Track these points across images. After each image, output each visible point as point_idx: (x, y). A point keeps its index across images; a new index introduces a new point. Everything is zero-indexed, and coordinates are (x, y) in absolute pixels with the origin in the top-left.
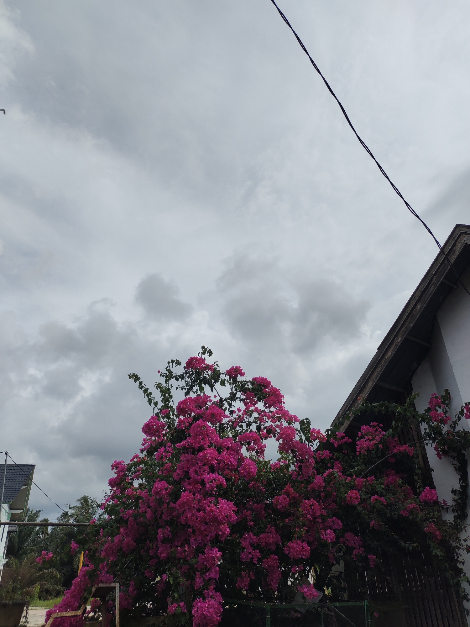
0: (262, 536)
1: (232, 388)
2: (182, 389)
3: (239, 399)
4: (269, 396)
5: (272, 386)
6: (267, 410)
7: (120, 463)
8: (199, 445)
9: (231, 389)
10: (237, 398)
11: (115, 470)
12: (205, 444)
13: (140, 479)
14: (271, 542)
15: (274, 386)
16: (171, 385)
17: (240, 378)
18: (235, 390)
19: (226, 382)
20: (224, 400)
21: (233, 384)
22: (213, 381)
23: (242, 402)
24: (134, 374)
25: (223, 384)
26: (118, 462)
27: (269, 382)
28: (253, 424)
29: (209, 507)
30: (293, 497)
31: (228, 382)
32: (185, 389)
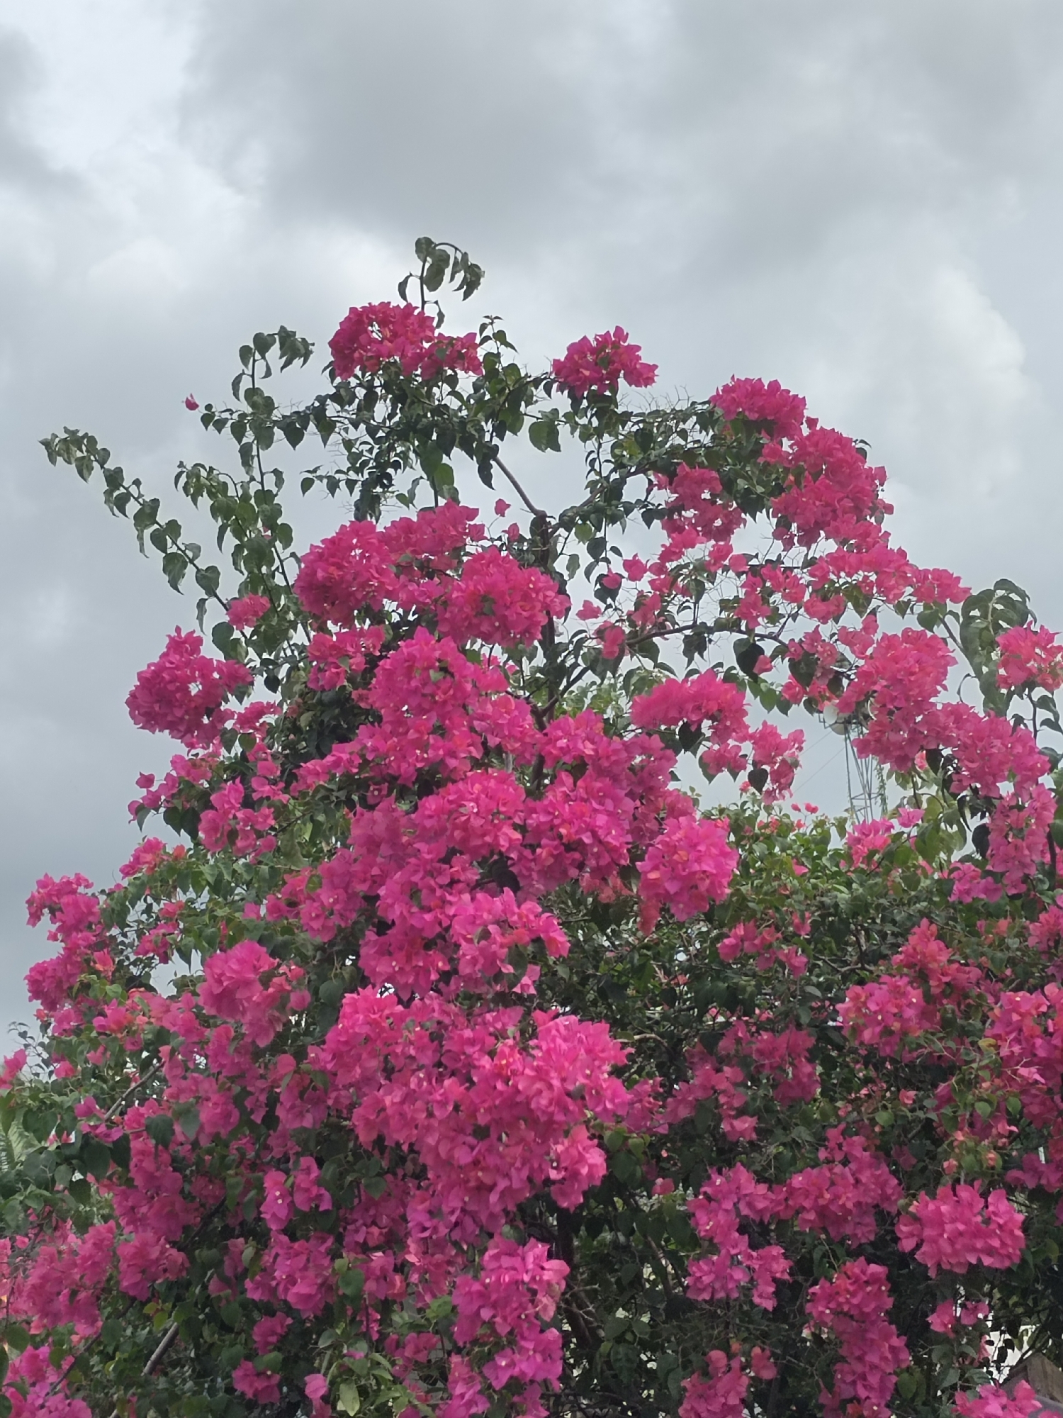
0: (798, 1180)
1: (593, 456)
2: (333, 486)
3: (637, 514)
4: (797, 482)
5: (812, 422)
6: (795, 557)
7: (68, 888)
8: (423, 759)
9: (592, 462)
10: (629, 508)
11: (47, 923)
12: (453, 754)
13: (176, 956)
14: (850, 1205)
15: (824, 424)
16: (277, 473)
17: (630, 398)
18: (612, 466)
19: (564, 429)
20: (553, 522)
21: (599, 433)
22: (488, 427)
23: (657, 523)
24: (74, 433)
25: (545, 436)
26: (57, 880)
27: (797, 404)
28: (716, 636)
29: (492, 1054)
30: (947, 984)
31: (574, 426)
32: (351, 484)
